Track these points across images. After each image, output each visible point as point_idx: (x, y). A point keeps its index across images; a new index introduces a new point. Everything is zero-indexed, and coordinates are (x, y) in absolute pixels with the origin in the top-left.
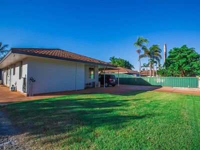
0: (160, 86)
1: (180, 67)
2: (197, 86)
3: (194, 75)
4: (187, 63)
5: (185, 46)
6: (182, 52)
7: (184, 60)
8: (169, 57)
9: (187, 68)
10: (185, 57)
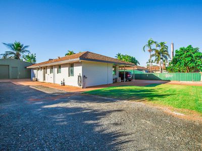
0: (169, 81)
1: (186, 64)
2: (200, 80)
3: (198, 71)
4: (192, 61)
5: (190, 46)
6: (188, 52)
7: (190, 59)
8: (176, 55)
9: (192, 65)
10: (190, 56)
